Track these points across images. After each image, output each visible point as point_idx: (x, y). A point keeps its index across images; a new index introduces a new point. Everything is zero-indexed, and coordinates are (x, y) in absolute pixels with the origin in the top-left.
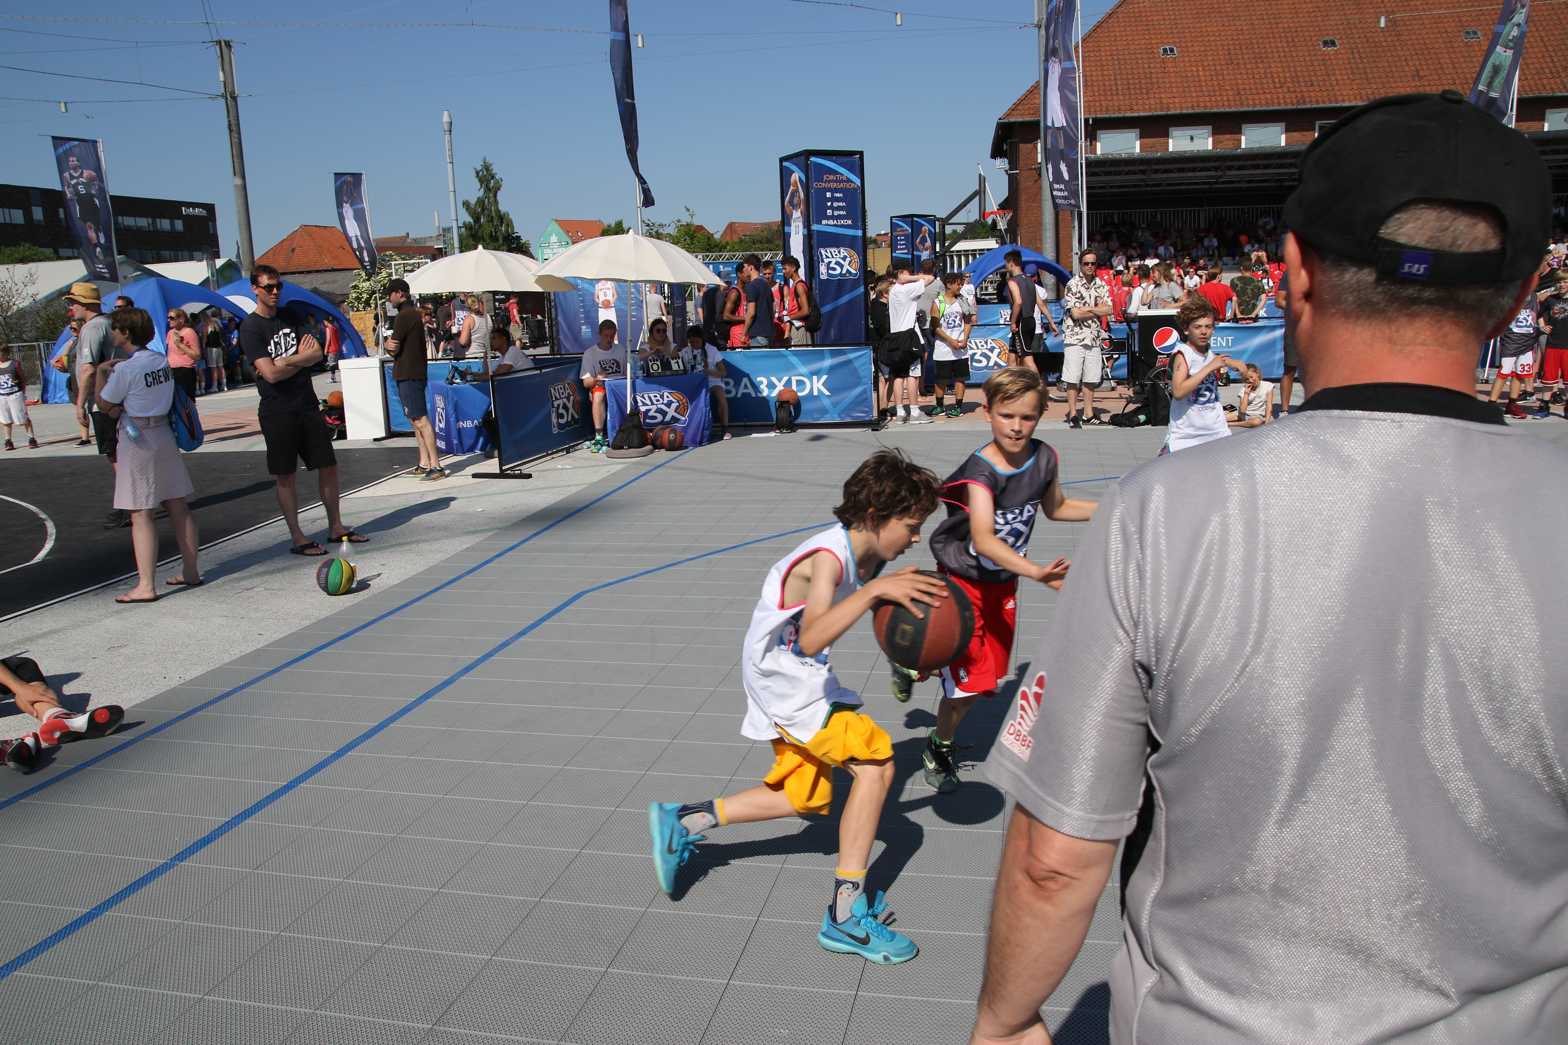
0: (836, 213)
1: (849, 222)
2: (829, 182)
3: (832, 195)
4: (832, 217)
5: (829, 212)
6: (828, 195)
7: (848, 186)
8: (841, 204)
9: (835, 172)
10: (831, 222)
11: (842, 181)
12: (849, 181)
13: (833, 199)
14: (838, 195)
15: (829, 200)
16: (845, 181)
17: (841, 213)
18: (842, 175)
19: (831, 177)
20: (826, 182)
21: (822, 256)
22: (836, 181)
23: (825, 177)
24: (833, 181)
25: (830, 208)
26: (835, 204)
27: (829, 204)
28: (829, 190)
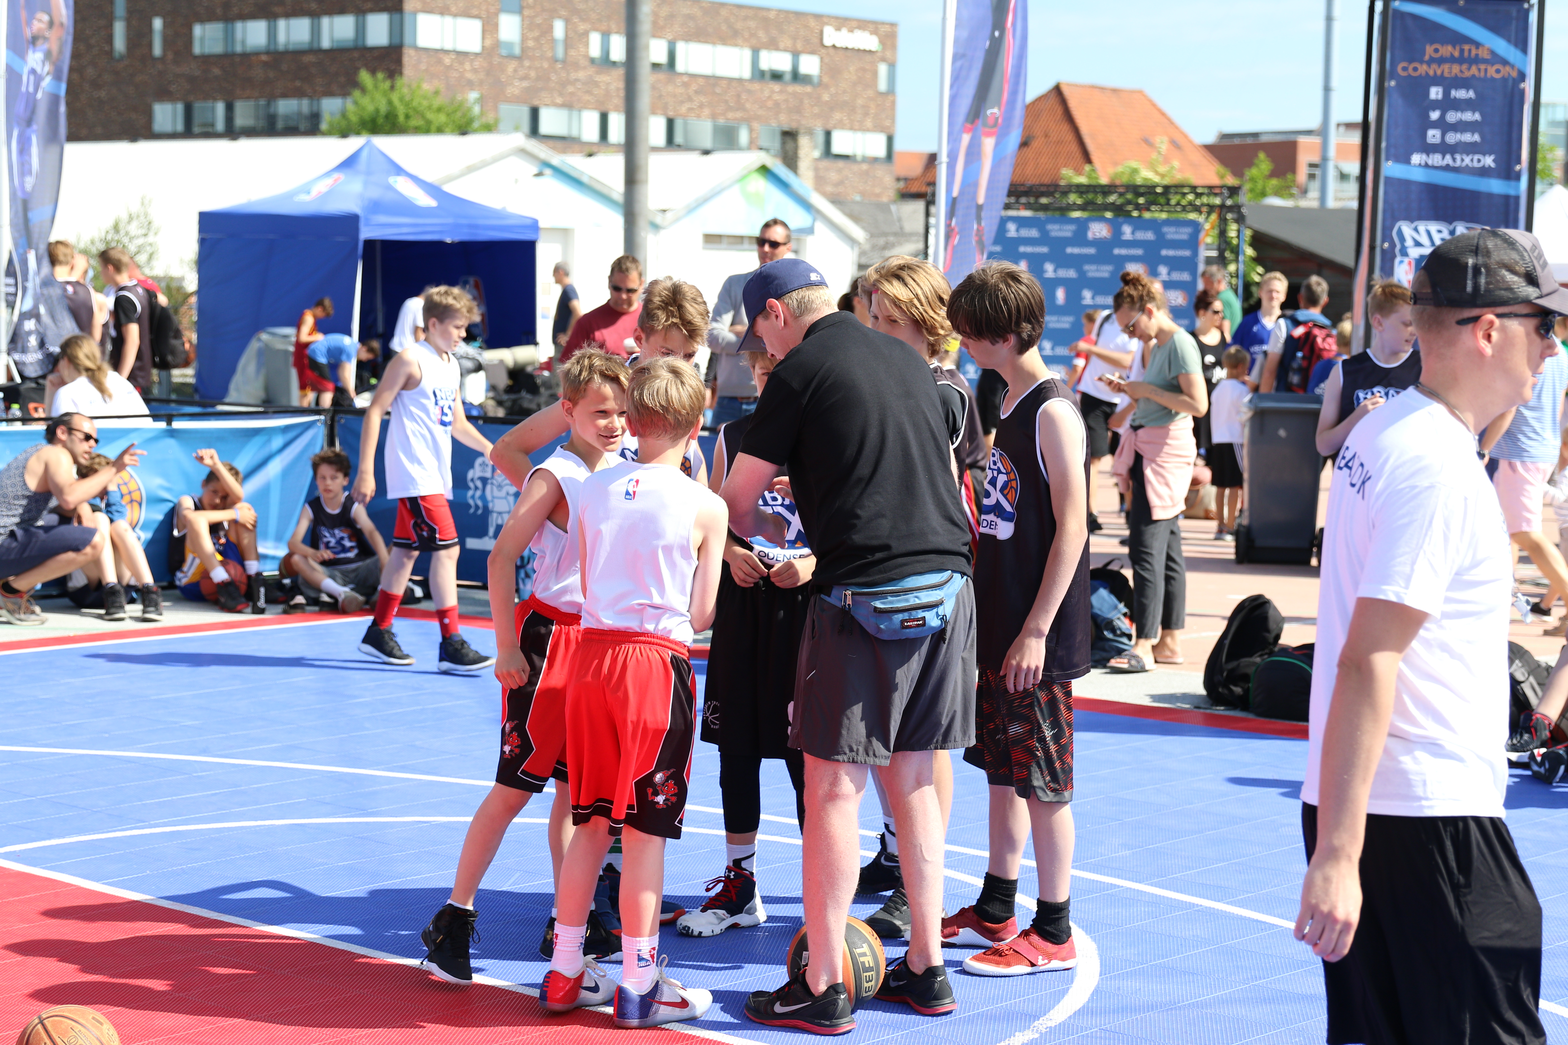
0: (1452, 138)
1: (1489, 161)
2: (1441, 61)
3: (1446, 94)
4: (1444, 148)
5: (1433, 135)
6: (1436, 93)
7: (1492, 71)
8: (1469, 116)
9: (1459, 39)
10: (1436, 159)
11: (1476, 60)
12: (1497, 59)
13: (1448, 104)
14: (1460, 94)
15: (1435, 105)
16: (1485, 61)
17: (1468, 137)
18: (1478, 45)
19: (1447, 50)
20: (1432, 60)
21: (1402, 239)
22: (1460, 60)
23: (1429, 50)
24: (1452, 60)
25: (1435, 125)
26: (1452, 117)
27: (1435, 115)
28: (1437, 81)
